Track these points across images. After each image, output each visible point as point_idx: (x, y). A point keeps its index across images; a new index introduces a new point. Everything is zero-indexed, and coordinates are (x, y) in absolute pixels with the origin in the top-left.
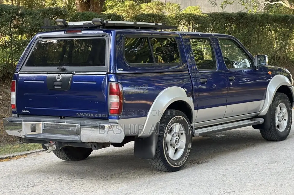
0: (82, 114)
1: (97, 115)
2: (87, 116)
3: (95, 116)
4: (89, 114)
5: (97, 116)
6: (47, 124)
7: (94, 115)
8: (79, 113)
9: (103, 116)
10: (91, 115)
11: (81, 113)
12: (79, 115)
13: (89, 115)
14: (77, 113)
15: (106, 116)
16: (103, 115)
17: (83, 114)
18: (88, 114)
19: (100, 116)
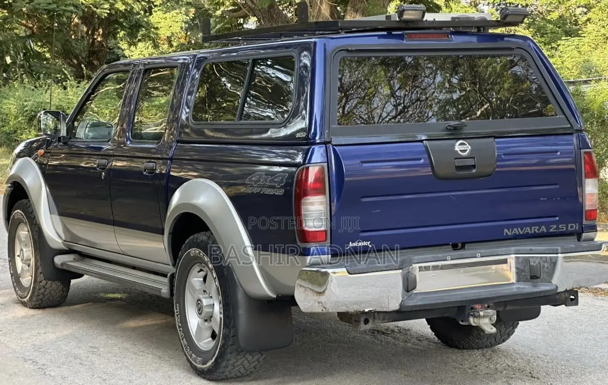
0: (519, 229)
1: (555, 226)
2: (530, 232)
3: (551, 230)
4: (537, 228)
5: (555, 229)
6: (429, 266)
7: (548, 228)
8: (510, 230)
9: (569, 227)
10: (541, 230)
11: (515, 229)
12: (509, 234)
13: (536, 230)
14: (506, 230)
15: (577, 226)
16: (569, 225)
17: (522, 230)
18: (533, 228)
19: (563, 229)
